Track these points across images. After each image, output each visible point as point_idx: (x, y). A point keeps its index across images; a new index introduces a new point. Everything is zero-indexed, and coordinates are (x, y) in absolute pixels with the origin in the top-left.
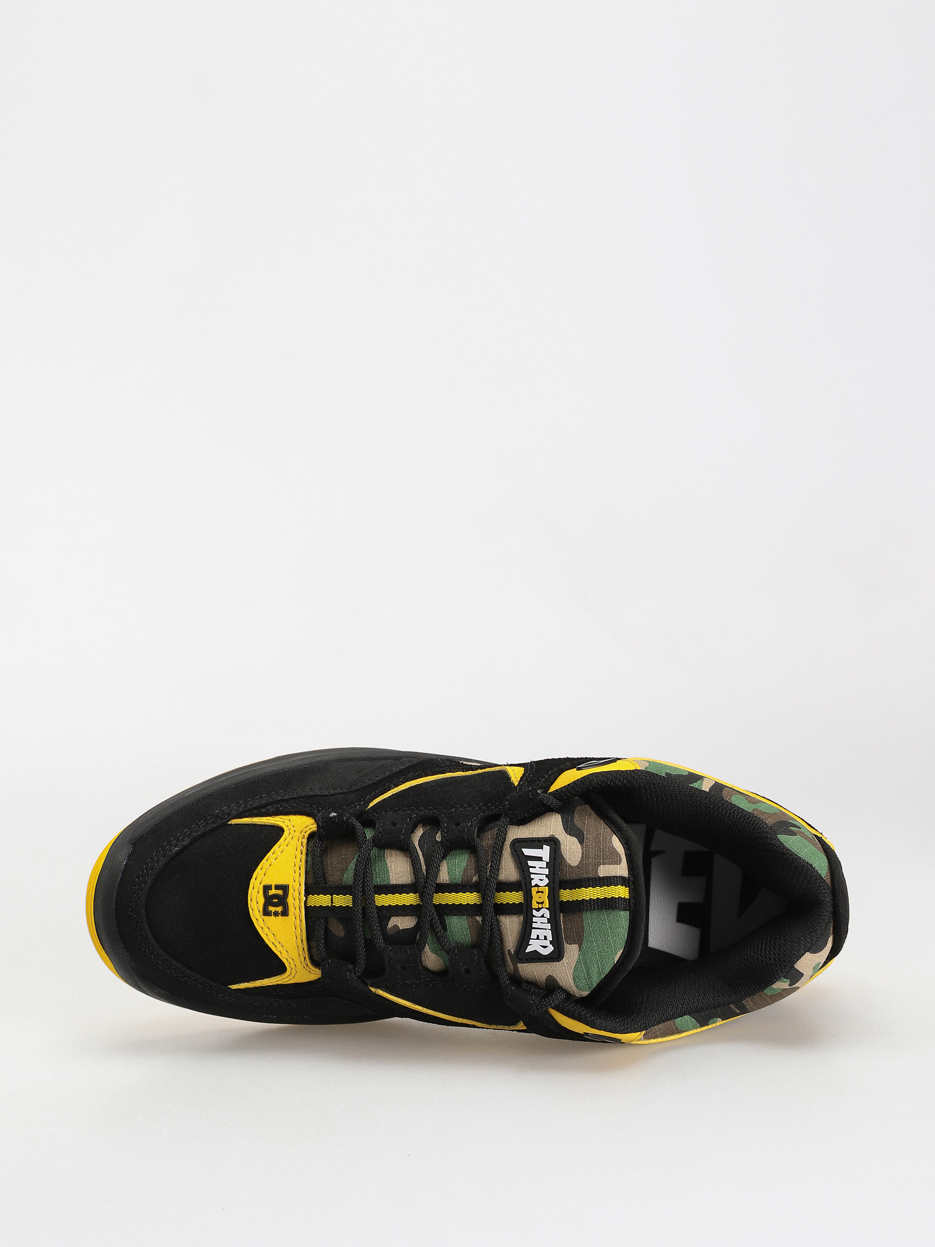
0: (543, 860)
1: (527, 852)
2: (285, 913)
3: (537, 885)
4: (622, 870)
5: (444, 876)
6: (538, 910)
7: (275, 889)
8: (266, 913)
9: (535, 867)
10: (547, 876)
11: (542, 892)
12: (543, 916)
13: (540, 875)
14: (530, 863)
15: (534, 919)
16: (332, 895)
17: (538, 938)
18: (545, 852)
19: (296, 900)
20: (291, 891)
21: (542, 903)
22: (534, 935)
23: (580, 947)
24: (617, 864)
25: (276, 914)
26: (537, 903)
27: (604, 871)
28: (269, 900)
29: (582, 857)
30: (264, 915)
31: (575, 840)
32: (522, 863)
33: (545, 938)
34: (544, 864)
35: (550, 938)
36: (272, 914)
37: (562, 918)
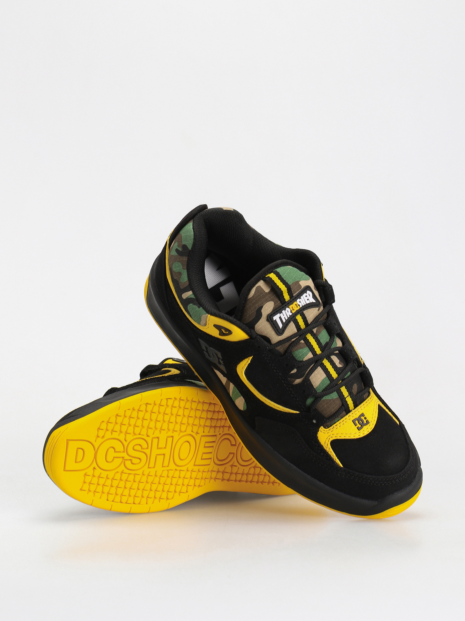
0: (280, 316)
1: (281, 325)
2: (363, 415)
3: (291, 312)
4: (261, 284)
5: (310, 355)
6: (299, 305)
7: (357, 425)
8: (368, 422)
9: (285, 318)
10: (285, 310)
11: (292, 307)
12: (300, 302)
13: (286, 314)
14: (284, 321)
15: (303, 305)
16: (345, 398)
17: (308, 300)
18: (276, 318)
19: (355, 414)
20: (353, 418)
21: (296, 305)
22: (308, 302)
23: (299, 281)
24: (261, 287)
25: (365, 418)
26: (297, 307)
27: (267, 289)
28: (363, 425)
29: (267, 302)
30: (369, 423)
31: (263, 311)
32: (286, 325)
33: (306, 296)
34: (281, 315)
35: (305, 294)
36: (366, 420)
37: (295, 294)
